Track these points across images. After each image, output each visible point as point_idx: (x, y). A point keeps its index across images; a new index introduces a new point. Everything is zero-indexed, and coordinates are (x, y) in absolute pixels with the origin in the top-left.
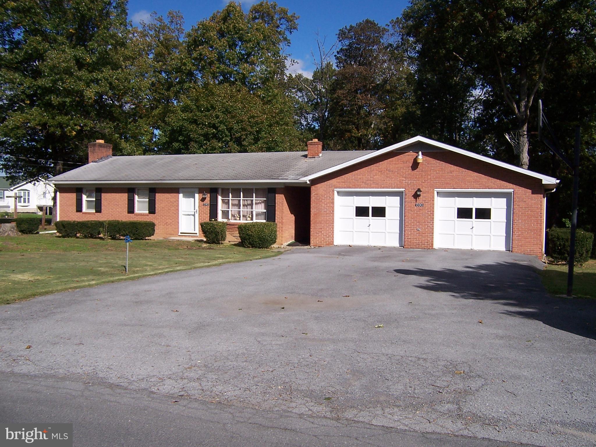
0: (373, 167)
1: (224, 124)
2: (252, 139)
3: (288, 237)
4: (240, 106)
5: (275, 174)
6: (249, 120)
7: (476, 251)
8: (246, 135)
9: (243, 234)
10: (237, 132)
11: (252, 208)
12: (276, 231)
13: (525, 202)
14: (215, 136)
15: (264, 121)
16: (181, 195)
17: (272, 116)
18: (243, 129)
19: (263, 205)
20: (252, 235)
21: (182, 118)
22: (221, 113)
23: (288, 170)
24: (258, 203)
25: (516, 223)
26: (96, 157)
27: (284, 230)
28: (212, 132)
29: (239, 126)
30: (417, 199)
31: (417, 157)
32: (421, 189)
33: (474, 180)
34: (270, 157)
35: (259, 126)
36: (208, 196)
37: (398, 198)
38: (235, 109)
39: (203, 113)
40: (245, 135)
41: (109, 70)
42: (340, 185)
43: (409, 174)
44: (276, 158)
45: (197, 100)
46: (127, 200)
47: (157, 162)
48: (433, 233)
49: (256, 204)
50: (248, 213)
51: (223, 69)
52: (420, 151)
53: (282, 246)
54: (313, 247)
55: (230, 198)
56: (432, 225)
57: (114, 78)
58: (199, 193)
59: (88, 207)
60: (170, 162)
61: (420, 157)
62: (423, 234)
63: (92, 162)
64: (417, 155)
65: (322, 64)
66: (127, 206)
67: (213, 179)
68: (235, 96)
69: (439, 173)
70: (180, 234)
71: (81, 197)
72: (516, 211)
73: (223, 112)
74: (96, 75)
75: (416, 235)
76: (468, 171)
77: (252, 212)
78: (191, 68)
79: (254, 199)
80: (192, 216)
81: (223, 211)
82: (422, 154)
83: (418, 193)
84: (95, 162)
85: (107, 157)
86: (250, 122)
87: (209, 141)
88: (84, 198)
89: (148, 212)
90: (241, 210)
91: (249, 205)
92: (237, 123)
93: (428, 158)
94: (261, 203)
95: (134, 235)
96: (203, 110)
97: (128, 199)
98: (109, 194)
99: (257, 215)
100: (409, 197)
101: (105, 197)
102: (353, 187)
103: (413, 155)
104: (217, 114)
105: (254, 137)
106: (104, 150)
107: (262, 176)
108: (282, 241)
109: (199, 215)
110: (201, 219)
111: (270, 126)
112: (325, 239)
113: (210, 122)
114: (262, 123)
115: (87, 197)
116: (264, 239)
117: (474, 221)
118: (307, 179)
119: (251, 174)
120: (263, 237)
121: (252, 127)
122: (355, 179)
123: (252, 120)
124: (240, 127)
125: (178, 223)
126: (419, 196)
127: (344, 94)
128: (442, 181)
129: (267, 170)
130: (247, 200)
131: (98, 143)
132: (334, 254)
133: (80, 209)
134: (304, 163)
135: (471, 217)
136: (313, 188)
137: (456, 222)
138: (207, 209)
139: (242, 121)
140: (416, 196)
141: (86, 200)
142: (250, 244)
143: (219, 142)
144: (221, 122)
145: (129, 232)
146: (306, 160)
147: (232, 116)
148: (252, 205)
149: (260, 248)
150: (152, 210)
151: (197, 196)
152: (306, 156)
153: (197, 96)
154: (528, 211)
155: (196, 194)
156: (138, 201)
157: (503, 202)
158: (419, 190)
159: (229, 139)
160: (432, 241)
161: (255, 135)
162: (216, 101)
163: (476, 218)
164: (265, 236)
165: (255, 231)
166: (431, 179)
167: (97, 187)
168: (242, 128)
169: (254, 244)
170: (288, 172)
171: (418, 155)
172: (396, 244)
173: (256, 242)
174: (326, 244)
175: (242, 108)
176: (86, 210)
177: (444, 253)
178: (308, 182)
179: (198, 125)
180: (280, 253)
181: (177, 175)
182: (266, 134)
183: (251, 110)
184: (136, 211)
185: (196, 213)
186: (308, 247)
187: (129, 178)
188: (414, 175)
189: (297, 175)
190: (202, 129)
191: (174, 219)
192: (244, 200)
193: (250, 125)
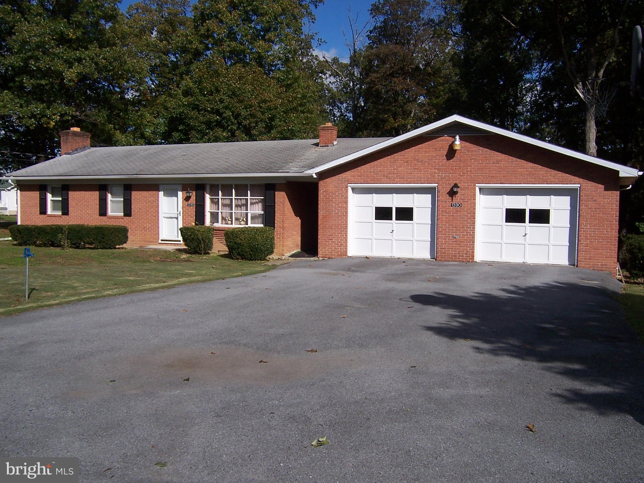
0: (397, 156)
1: (230, 109)
2: (263, 127)
3: (292, 245)
4: (250, 88)
5: (275, 167)
6: (260, 105)
7: (529, 265)
8: (257, 123)
9: (230, 242)
10: (245, 119)
11: (247, 210)
12: (273, 238)
13: (595, 201)
14: (219, 124)
15: (277, 106)
16: (161, 193)
17: (288, 101)
18: (252, 116)
19: (260, 205)
20: (241, 243)
21: (183, 103)
22: (226, 96)
23: (292, 161)
24: (255, 203)
25: (583, 228)
26: (70, 149)
27: (285, 237)
28: (215, 119)
29: (247, 111)
30: (454, 198)
31: (453, 142)
32: (459, 185)
33: (527, 173)
34: (275, 147)
35: (272, 112)
36: (193, 194)
37: (429, 197)
38: (243, 93)
39: (207, 97)
40: (254, 122)
41: (96, 47)
42: (356, 180)
43: (443, 165)
44: (281, 147)
45: (200, 82)
46: (98, 199)
47: (139, 154)
48: (473, 242)
49: (252, 204)
50: (243, 215)
51: (234, 46)
52: (457, 134)
53: (283, 257)
54: (321, 259)
55: (220, 197)
56: (472, 230)
57: (101, 57)
58: (183, 190)
59: (54, 209)
60: (155, 153)
61: (458, 142)
62: (461, 242)
63: (65, 154)
64: (453, 139)
65: (354, 44)
66: (98, 207)
67: (198, 173)
68: (245, 77)
69: (482, 163)
70: (160, 242)
71: (46, 196)
72: (583, 213)
73: (228, 96)
74: (80, 54)
75: (451, 244)
76: (520, 160)
77: (247, 214)
78: (197, 46)
79: (249, 197)
80: (175, 219)
81: (211, 213)
82: (460, 139)
83: (455, 190)
84: (69, 154)
85: (84, 148)
86: (260, 107)
87: (212, 131)
88: (49, 197)
89: (123, 214)
90: (233, 211)
91: (243, 205)
92: (246, 108)
93: (467, 144)
94: (257, 203)
95: (100, 242)
96: (206, 94)
97: (100, 199)
98: (78, 193)
99: (253, 218)
100: (442, 195)
101: (73, 196)
102: (372, 182)
103: (447, 141)
104: (221, 98)
105: (265, 124)
106: (79, 139)
107: (259, 168)
108: (283, 250)
109: (183, 217)
110: (186, 223)
111: (286, 112)
112: (336, 248)
113: (213, 107)
114: (276, 108)
115: (53, 197)
116: (256, 249)
117: (528, 226)
118: (313, 172)
119: (246, 166)
120: (254, 246)
121: (263, 113)
122: (374, 172)
123: (263, 105)
124: (249, 113)
125: (158, 228)
126: (456, 193)
127: (377, 78)
128: (486, 173)
129: (266, 161)
130: (240, 199)
131: (72, 131)
132: (341, 270)
133: (44, 211)
134: (313, 153)
135: (524, 221)
136: (321, 184)
137: (504, 227)
138: (192, 210)
139: (251, 106)
140: (452, 193)
141: (51, 200)
142: (239, 254)
143: (224, 131)
144: (226, 108)
145: (94, 239)
146: (317, 149)
147: (239, 100)
148: (246, 205)
149: (252, 260)
150: (128, 212)
151: (180, 194)
152: (317, 145)
153: (201, 78)
154: (599, 214)
155: (179, 192)
156: (111, 200)
157: (566, 201)
158: (456, 186)
159: (235, 128)
160: (473, 252)
161: (267, 122)
162: (221, 83)
163: (529, 223)
164: (258, 245)
165: (245, 239)
166: (471, 171)
167: (64, 183)
168: (250, 114)
169: (243, 255)
170: (291, 164)
171: (455, 140)
172: (426, 255)
173: (246, 252)
174: (338, 255)
175: (252, 91)
176: (51, 212)
177: (487, 268)
178: (315, 176)
179: (199, 111)
180: (274, 267)
181: (157, 168)
182: (280, 121)
183: (262, 93)
184: (110, 213)
185: (179, 215)
186: (316, 258)
187: (101, 173)
188: (449, 166)
189: (302, 167)
190: (204, 116)
191: (153, 223)
192: (237, 199)
193: (261, 111)
